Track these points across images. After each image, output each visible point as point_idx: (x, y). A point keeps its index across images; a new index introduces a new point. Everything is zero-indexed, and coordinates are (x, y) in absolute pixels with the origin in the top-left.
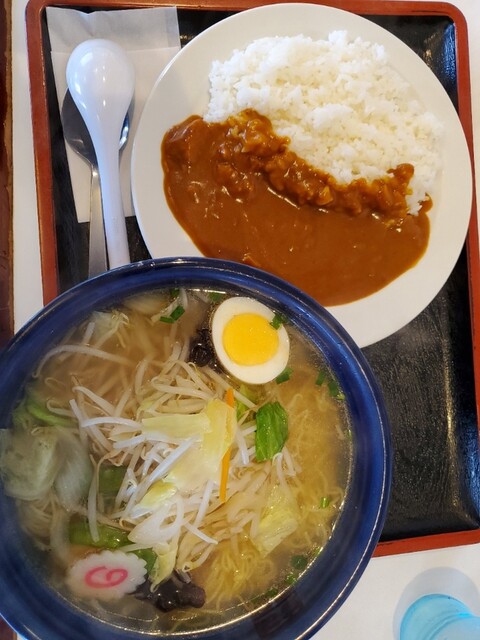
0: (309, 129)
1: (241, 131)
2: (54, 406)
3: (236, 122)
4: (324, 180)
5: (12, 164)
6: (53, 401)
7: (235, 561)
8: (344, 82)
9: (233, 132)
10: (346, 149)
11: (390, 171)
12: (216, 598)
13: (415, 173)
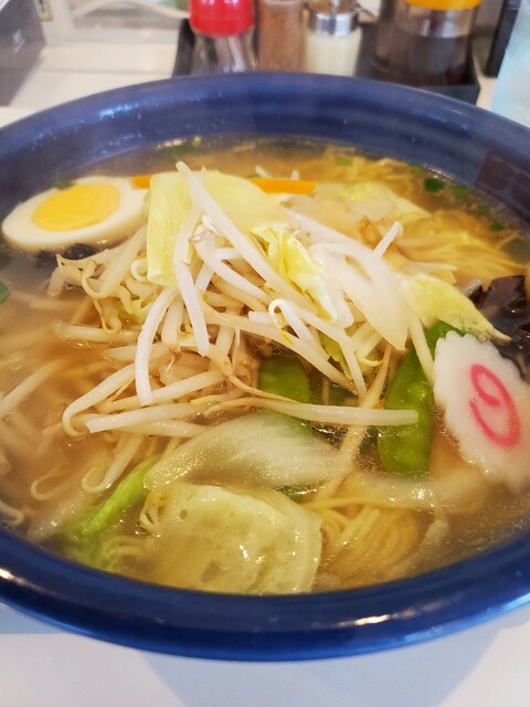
6: (84, 483)
7: (441, 245)
12: (507, 266)
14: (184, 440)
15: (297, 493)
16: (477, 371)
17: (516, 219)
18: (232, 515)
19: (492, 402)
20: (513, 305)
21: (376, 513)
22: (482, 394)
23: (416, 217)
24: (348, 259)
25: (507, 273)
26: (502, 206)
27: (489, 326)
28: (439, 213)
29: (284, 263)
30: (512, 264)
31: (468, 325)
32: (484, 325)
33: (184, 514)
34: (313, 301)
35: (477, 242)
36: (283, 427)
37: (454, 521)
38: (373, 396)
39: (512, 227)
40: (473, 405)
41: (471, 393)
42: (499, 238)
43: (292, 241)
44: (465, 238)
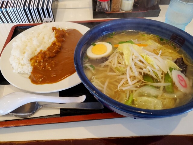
0: (38, 47)
1: (36, 62)
2: (126, 97)
3: (34, 63)
4: (54, 44)
5: (34, 141)
6: (124, 98)
7: (166, 52)
8: (27, 39)
9: (36, 64)
10: (46, 38)
11: (53, 31)
12: (179, 56)
13: (54, 26)
14: (136, 91)
15: (156, 97)
16: (179, 76)
17: (178, 46)
18: (149, 101)
19: (182, 81)
20: (181, 63)
21: (168, 99)
22: (180, 79)
23: (160, 47)
24: (155, 58)
25: (179, 57)
26: (175, 43)
27: (179, 68)
28: (164, 45)
29: (147, 60)
30: (179, 55)
31: (175, 68)
32: (178, 68)
33: (141, 101)
34: (153, 66)
35: (172, 51)
36: (151, 87)
37: (180, 99)
38: (163, 81)
39: (178, 47)
40: (179, 81)
41: (178, 79)
42: (176, 50)
43: (147, 56)
44: (170, 51)
